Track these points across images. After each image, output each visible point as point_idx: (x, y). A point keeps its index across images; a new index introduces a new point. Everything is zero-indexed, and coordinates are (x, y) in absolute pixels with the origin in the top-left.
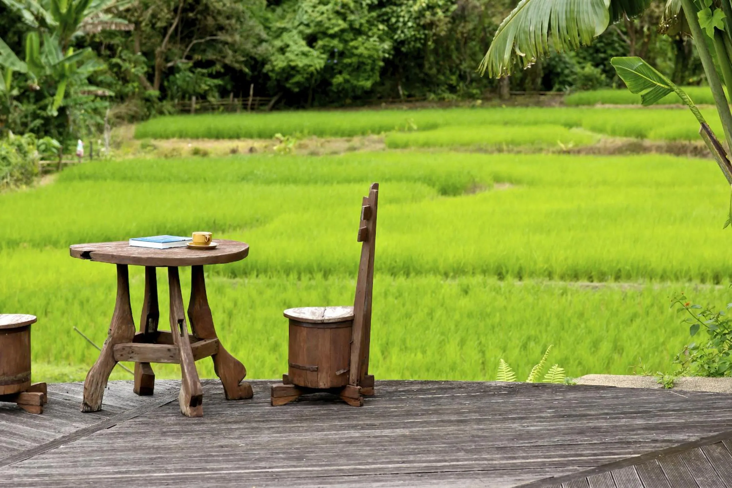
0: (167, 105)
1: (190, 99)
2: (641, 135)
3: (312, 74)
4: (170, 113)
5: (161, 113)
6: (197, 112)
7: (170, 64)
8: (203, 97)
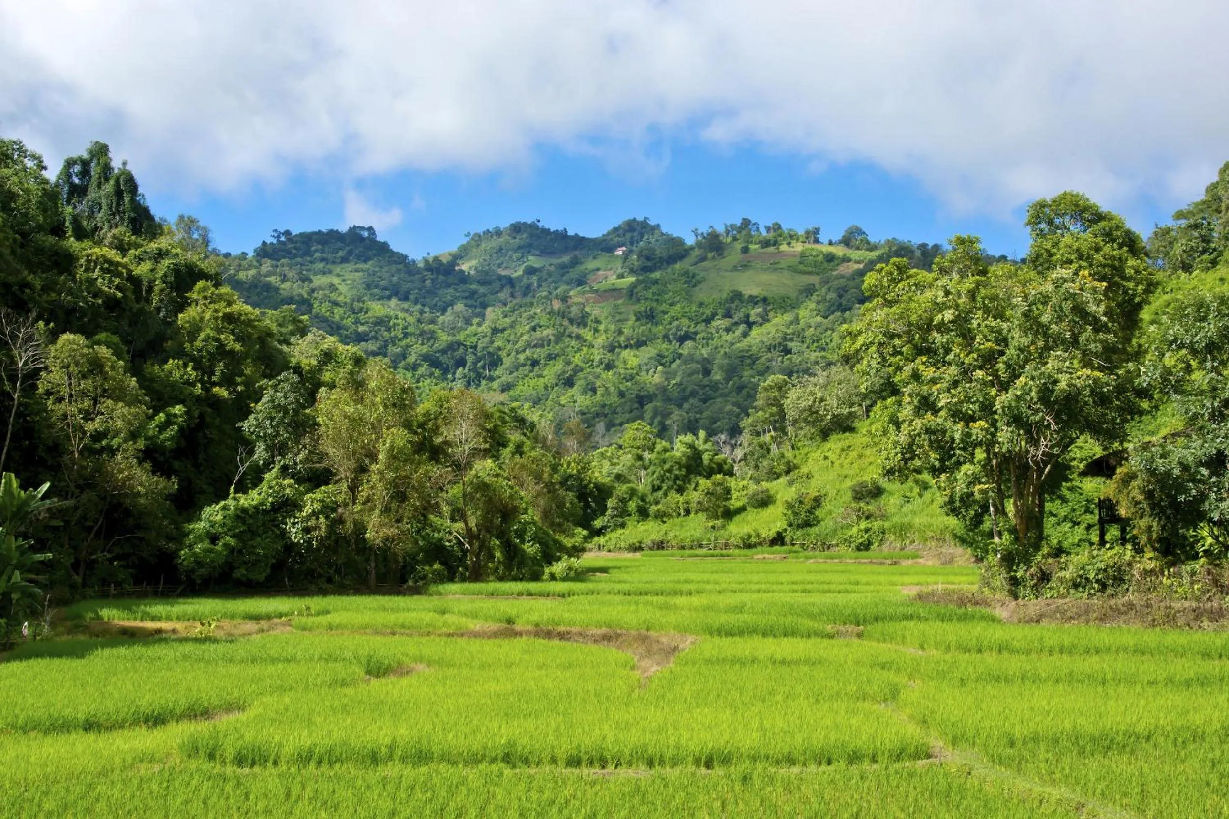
0: (90, 591)
1: (109, 585)
2: (510, 621)
3: (215, 568)
4: (91, 597)
5: (84, 597)
6: (115, 597)
7: (94, 557)
8: (118, 584)
